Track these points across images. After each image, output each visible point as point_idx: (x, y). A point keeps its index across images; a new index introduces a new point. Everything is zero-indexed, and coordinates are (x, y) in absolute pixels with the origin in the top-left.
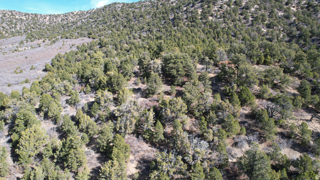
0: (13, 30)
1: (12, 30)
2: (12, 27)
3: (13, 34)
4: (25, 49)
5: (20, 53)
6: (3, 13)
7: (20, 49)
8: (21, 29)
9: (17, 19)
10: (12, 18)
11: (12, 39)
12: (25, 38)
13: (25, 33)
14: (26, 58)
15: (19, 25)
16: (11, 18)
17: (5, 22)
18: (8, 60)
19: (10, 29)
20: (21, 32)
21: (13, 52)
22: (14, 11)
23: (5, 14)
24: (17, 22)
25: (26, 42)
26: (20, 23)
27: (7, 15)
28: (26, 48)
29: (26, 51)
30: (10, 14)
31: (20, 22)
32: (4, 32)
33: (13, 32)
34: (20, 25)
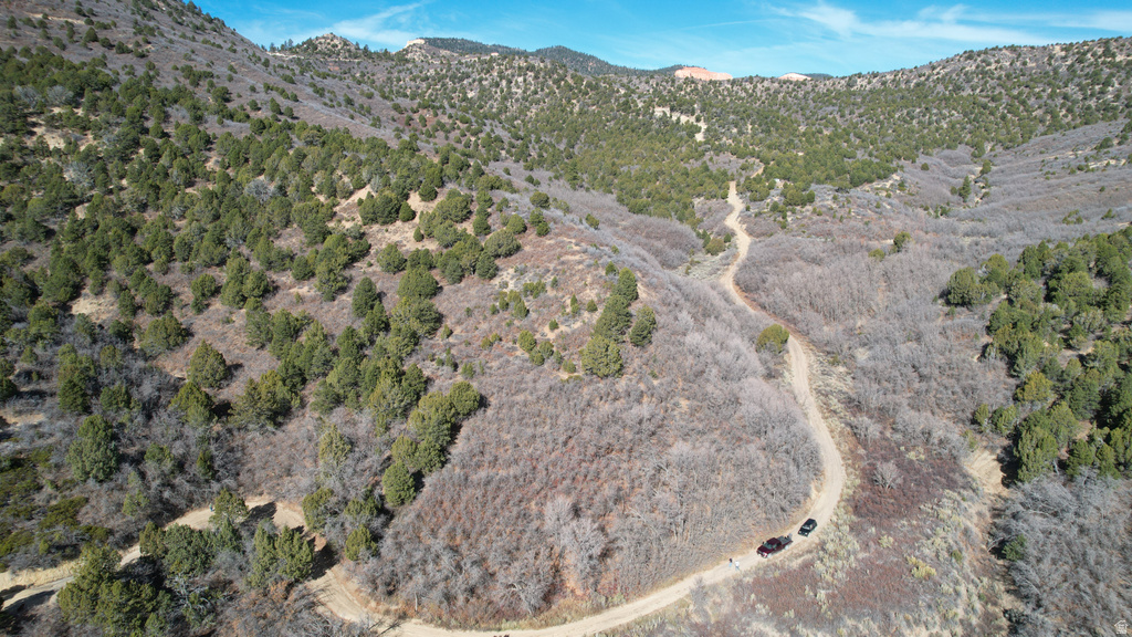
0: (1092, 103)
1: (1087, 103)
2: (1092, 95)
3: (1087, 118)
4: (1108, 164)
5: (1090, 176)
6: (1078, 53)
7: (1092, 165)
8: (1117, 97)
9: (1118, 66)
10: (1103, 63)
11: (1079, 134)
12: (1121, 129)
13: (1127, 111)
14: (1102, 190)
15: (1117, 85)
16: (1097, 65)
17: (1076, 80)
18: (1055, 193)
19: (1085, 99)
20: (1115, 108)
21: (1072, 172)
22: (1116, 40)
23: (1085, 54)
24: (1112, 75)
25: (1119, 144)
26: (1124, 76)
27: (1089, 55)
28: (1113, 162)
29: (1110, 171)
30: (1100, 51)
31: (1123, 74)
32: (1064, 112)
33: (1089, 108)
34: (1120, 84)
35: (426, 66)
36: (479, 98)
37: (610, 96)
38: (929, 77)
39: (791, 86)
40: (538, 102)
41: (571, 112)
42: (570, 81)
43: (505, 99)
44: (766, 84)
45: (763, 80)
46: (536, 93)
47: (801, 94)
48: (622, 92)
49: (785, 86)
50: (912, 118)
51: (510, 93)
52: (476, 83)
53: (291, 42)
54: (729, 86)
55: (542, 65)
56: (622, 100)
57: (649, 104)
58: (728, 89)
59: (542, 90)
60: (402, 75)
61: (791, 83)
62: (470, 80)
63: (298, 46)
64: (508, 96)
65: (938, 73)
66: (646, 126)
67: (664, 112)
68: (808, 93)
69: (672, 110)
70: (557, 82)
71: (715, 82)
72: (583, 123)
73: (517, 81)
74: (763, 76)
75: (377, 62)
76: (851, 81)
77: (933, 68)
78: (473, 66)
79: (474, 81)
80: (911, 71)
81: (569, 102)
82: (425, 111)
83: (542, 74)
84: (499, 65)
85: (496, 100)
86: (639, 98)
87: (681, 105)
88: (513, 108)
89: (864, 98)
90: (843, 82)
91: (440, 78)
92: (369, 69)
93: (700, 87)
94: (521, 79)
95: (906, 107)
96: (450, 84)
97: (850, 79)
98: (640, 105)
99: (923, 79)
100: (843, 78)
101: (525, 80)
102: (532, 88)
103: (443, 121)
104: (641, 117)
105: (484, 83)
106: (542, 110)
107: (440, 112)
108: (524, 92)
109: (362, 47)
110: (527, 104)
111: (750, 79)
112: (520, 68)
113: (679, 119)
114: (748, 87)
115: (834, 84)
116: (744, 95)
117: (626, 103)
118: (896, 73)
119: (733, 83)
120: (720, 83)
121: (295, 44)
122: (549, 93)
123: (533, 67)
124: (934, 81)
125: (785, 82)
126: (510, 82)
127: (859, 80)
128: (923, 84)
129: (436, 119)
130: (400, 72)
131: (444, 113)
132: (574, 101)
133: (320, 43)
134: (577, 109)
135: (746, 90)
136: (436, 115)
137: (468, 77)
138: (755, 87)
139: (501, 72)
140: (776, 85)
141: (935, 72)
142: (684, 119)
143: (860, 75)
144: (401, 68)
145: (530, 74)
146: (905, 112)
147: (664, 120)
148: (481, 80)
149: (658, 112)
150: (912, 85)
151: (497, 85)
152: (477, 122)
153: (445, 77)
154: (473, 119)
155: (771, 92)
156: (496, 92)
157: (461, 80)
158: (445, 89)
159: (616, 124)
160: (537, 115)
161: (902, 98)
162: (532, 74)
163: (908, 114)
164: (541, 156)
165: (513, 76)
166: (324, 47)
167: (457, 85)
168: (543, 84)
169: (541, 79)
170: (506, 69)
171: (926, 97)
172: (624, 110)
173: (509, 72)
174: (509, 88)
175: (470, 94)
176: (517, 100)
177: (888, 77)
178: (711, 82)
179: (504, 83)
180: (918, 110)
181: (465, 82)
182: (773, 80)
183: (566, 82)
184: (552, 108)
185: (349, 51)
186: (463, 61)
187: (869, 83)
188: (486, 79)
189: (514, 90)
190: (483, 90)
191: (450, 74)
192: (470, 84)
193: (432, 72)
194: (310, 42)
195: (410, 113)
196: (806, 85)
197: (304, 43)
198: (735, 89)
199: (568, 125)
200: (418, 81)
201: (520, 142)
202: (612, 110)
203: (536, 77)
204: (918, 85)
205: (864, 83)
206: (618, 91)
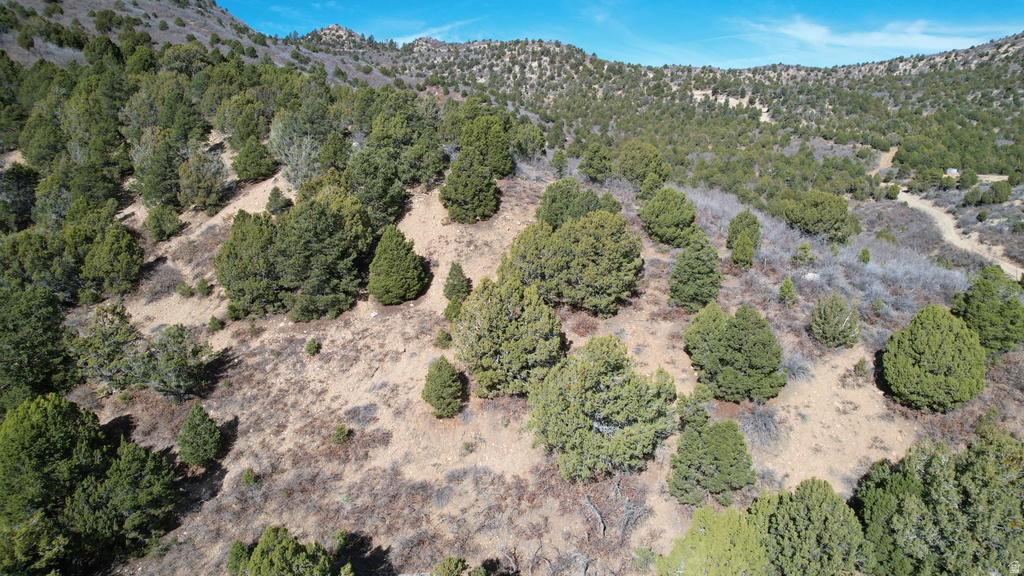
35: (433, 55)
36: (490, 85)
37: (637, 79)
38: (993, 57)
39: (820, 74)
40: (555, 88)
41: (594, 98)
42: (590, 66)
43: (519, 84)
44: (791, 72)
45: (788, 68)
46: (552, 78)
47: (832, 82)
48: (651, 75)
49: (812, 74)
50: (992, 100)
51: (524, 78)
52: (487, 69)
53: (296, 34)
54: (751, 75)
55: (557, 49)
56: (652, 84)
57: (685, 87)
58: (749, 78)
59: (559, 75)
60: (407, 65)
61: (819, 70)
62: (480, 66)
63: (303, 38)
64: (523, 81)
65: (1006, 51)
66: (689, 111)
67: (707, 96)
68: (841, 80)
69: (715, 92)
70: (575, 67)
71: (735, 71)
72: (610, 109)
73: (531, 67)
74: (787, 63)
75: (382, 51)
76: (891, 66)
77: (999, 46)
78: (482, 52)
79: (484, 67)
80: (967, 52)
81: (590, 87)
82: (434, 88)
83: (558, 59)
84: (510, 50)
85: (509, 86)
86: (672, 81)
87: (725, 87)
88: (528, 95)
89: (914, 83)
90: (881, 67)
91: (448, 66)
92: (374, 59)
93: (718, 76)
94: (535, 64)
95: (978, 88)
96: (458, 72)
97: (890, 63)
98: (675, 88)
99: (985, 58)
100: (881, 63)
101: (540, 65)
102: (548, 73)
103: (455, 99)
104: (677, 101)
105: (495, 69)
106: (561, 96)
107: (451, 89)
108: (540, 77)
109: (367, 38)
110: (544, 90)
111: (774, 68)
112: (534, 53)
113: (727, 102)
114: (772, 75)
115: (871, 70)
116: (767, 83)
117: (657, 87)
118: (947, 55)
119: (755, 71)
120: (740, 72)
121: (300, 36)
122: (568, 79)
123: (549, 51)
124: (1002, 60)
125: (812, 70)
126: (523, 67)
127: (901, 64)
128: (987, 64)
129: (447, 97)
130: (405, 61)
131: (457, 90)
132: (596, 86)
133: (325, 34)
134: (600, 94)
135: (770, 79)
136: (447, 93)
137: (478, 63)
138: (780, 75)
139: (513, 58)
140: (803, 73)
141: (1002, 50)
142: (733, 102)
143: (901, 59)
144: (407, 57)
145: (545, 58)
146: (979, 94)
147: (708, 104)
148: (491, 66)
149: (698, 95)
150: (973, 66)
151: (510, 71)
152: (496, 101)
153: (453, 64)
154: (493, 98)
155: (799, 80)
156: (509, 78)
157: (470, 66)
158: (453, 77)
159: (650, 109)
160: (555, 101)
161: (967, 79)
162: (548, 59)
163: (983, 96)
164: (578, 141)
165: (527, 61)
166: (328, 38)
167: (466, 72)
168: (560, 69)
169: (557, 64)
170: (519, 54)
171: (998, 77)
172: (656, 94)
173: (522, 57)
174: (523, 73)
175: (482, 81)
176: (532, 86)
177: (937, 60)
178: (730, 71)
179: (517, 68)
180: (995, 92)
181: (474, 69)
182: (799, 68)
183: (585, 66)
184: (571, 94)
185: (354, 41)
186: (472, 48)
187: (914, 67)
188: (498, 65)
189: (528, 75)
190: (494, 76)
191: (457, 61)
192: (480, 71)
193: (439, 60)
194: (315, 34)
195: (415, 90)
196: (837, 72)
197: (308, 35)
198: (757, 77)
199: (592, 112)
200: (424, 69)
201: (551, 125)
202: (642, 94)
203: (552, 62)
204: (981, 65)
205: (908, 67)
206: (645, 75)
